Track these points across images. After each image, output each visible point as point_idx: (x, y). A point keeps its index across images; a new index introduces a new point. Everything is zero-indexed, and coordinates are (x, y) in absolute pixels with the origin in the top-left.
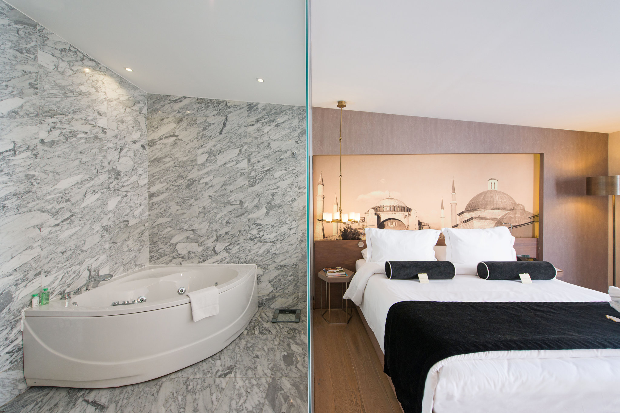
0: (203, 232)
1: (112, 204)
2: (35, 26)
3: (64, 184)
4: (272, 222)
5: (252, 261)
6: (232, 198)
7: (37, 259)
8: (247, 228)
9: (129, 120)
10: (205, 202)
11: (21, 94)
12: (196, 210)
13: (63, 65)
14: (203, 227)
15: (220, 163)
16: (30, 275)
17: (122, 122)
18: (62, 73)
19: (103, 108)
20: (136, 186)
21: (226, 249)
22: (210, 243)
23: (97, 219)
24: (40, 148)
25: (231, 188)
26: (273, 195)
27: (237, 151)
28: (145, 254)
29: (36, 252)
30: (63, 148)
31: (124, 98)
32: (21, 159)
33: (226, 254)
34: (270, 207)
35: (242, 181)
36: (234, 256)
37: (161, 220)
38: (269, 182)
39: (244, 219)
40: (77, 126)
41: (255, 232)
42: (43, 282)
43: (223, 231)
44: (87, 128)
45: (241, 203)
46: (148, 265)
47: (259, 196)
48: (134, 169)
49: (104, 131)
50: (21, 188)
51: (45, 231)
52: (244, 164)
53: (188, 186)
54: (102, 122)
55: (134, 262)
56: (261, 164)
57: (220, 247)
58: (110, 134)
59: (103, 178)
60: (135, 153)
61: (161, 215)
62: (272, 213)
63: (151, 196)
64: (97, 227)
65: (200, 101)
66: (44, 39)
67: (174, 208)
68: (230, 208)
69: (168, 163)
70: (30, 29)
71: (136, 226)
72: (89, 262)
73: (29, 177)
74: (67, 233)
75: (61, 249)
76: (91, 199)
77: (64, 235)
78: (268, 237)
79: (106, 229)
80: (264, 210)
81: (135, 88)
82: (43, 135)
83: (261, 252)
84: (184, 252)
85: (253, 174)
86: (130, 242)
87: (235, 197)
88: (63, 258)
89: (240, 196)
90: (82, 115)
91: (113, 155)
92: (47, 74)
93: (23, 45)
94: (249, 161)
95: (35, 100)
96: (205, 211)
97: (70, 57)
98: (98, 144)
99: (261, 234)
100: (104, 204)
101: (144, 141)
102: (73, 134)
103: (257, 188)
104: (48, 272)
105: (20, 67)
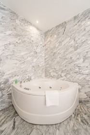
0: (58, 69)
1: (35, 60)
2: (15, 13)
3: (22, 54)
4: (86, 65)
5: (76, 82)
6: (67, 57)
7: (15, 72)
8: (74, 68)
9: (40, 39)
10: (58, 59)
11: (12, 30)
12: (56, 62)
13: (22, 24)
14: (57, 68)
15: (63, 45)
16: (13, 76)
17: (38, 39)
18: (22, 26)
19: (32, 35)
20: (41, 56)
21: (65, 76)
22: (60, 73)
23: (31, 64)
24: (16, 44)
25: (67, 53)
26: (87, 52)
27: (69, 38)
28: (44, 75)
29: (15, 70)
30: (22, 45)
31: (38, 33)
32: (12, 46)
33: (65, 78)
34: (85, 58)
35: (71, 49)
36: (68, 78)
37: (47, 66)
38: (85, 47)
39: (72, 64)
40: (26, 39)
41: (77, 70)
42: (16, 78)
43: (64, 69)
44: (28, 40)
45: (71, 58)
46: (44, 78)
47: (79, 54)
48: (41, 52)
49: (33, 41)
50: (11, 54)
51: (17, 65)
52: (72, 42)
53: (53, 55)
54: (32, 39)
55: (41, 76)
56: (80, 40)
57: (63, 75)
58: (34, 42)
59: (32, 53)
60: (41, 48)
61: (47, 64)
62: (86, 61)
63: (45, 59)
64: (31, 66)
65: (56, 27)
66: (18, 17)
67: (50, 62)
68: (66, 60)
69: (49, 49)
70: (14, 14)
71: (41, 67)
72: (28, 75)
73: (14, 51)
74: (23, 66)
75: (21, 70)
76: (29, 58)
77: (22, 67)
78: (84, 72)
79: (33, 67)
80: (82, 60)
81: (41, 31)
82: (17, 41)
83: (80, 78)
84: (52, 75)
85: (76, 45)
86: (40, 71)
87: (68, 56)
88: (22, 73)
89: (71, 55)
90: (27, 37)
91: (35, 48)
92: (18, 25)
93: (12, 18)
94: (74, 40)
95: (15, 32)
96: (58, 62)
97: (24, 22)
98: (31, 44)
99: (80, 70)
100: (33, 60)
101: (43, 45)
102: (25, 41)
103: (78, 51)
104: (18, 76)
105: (11, 24)
